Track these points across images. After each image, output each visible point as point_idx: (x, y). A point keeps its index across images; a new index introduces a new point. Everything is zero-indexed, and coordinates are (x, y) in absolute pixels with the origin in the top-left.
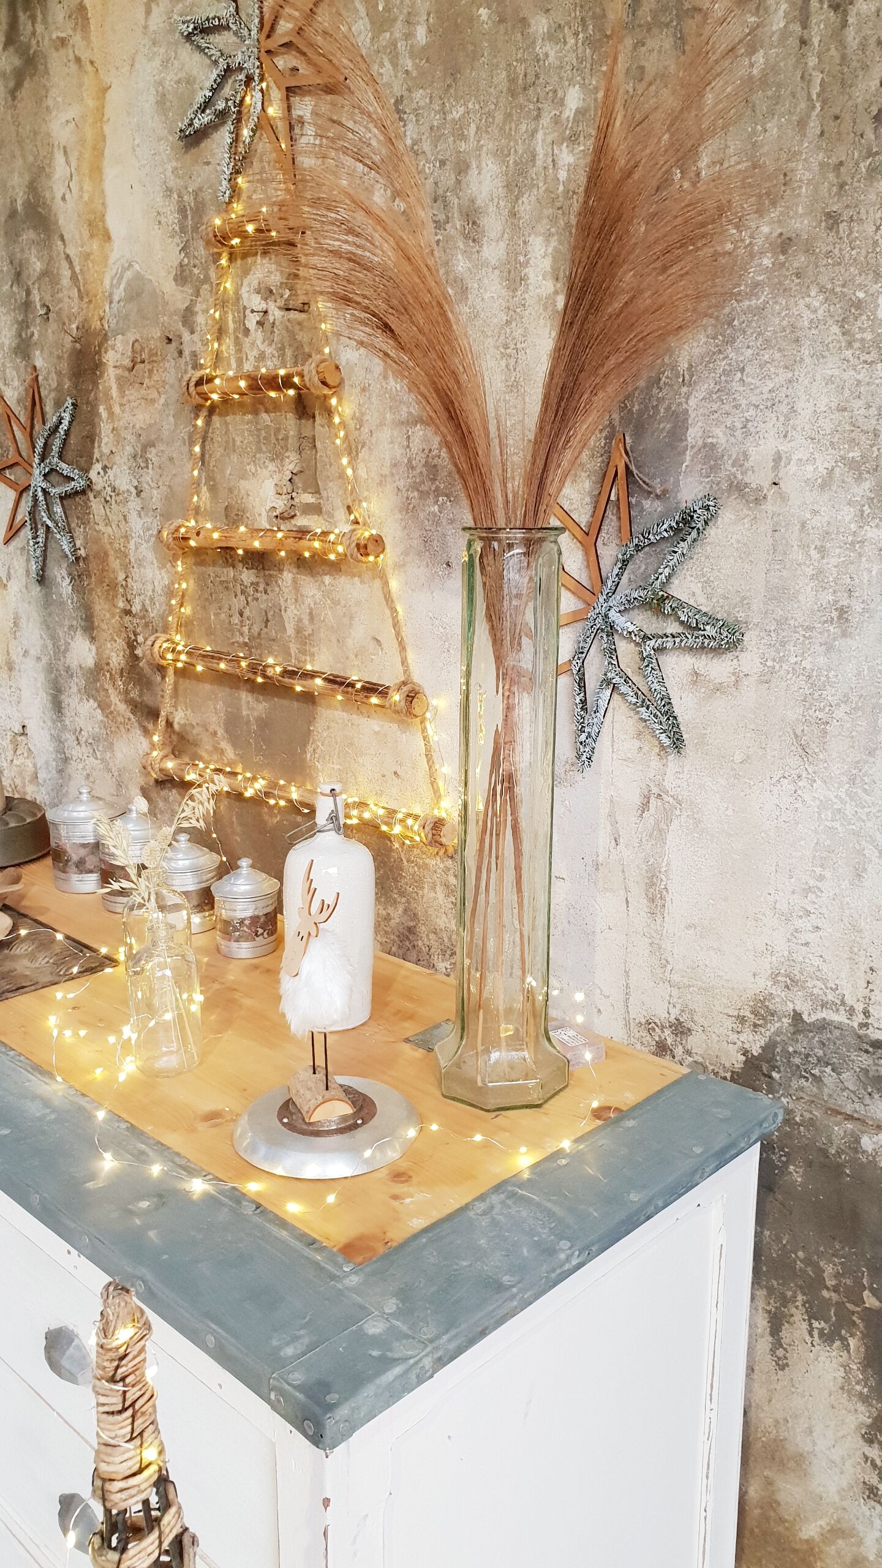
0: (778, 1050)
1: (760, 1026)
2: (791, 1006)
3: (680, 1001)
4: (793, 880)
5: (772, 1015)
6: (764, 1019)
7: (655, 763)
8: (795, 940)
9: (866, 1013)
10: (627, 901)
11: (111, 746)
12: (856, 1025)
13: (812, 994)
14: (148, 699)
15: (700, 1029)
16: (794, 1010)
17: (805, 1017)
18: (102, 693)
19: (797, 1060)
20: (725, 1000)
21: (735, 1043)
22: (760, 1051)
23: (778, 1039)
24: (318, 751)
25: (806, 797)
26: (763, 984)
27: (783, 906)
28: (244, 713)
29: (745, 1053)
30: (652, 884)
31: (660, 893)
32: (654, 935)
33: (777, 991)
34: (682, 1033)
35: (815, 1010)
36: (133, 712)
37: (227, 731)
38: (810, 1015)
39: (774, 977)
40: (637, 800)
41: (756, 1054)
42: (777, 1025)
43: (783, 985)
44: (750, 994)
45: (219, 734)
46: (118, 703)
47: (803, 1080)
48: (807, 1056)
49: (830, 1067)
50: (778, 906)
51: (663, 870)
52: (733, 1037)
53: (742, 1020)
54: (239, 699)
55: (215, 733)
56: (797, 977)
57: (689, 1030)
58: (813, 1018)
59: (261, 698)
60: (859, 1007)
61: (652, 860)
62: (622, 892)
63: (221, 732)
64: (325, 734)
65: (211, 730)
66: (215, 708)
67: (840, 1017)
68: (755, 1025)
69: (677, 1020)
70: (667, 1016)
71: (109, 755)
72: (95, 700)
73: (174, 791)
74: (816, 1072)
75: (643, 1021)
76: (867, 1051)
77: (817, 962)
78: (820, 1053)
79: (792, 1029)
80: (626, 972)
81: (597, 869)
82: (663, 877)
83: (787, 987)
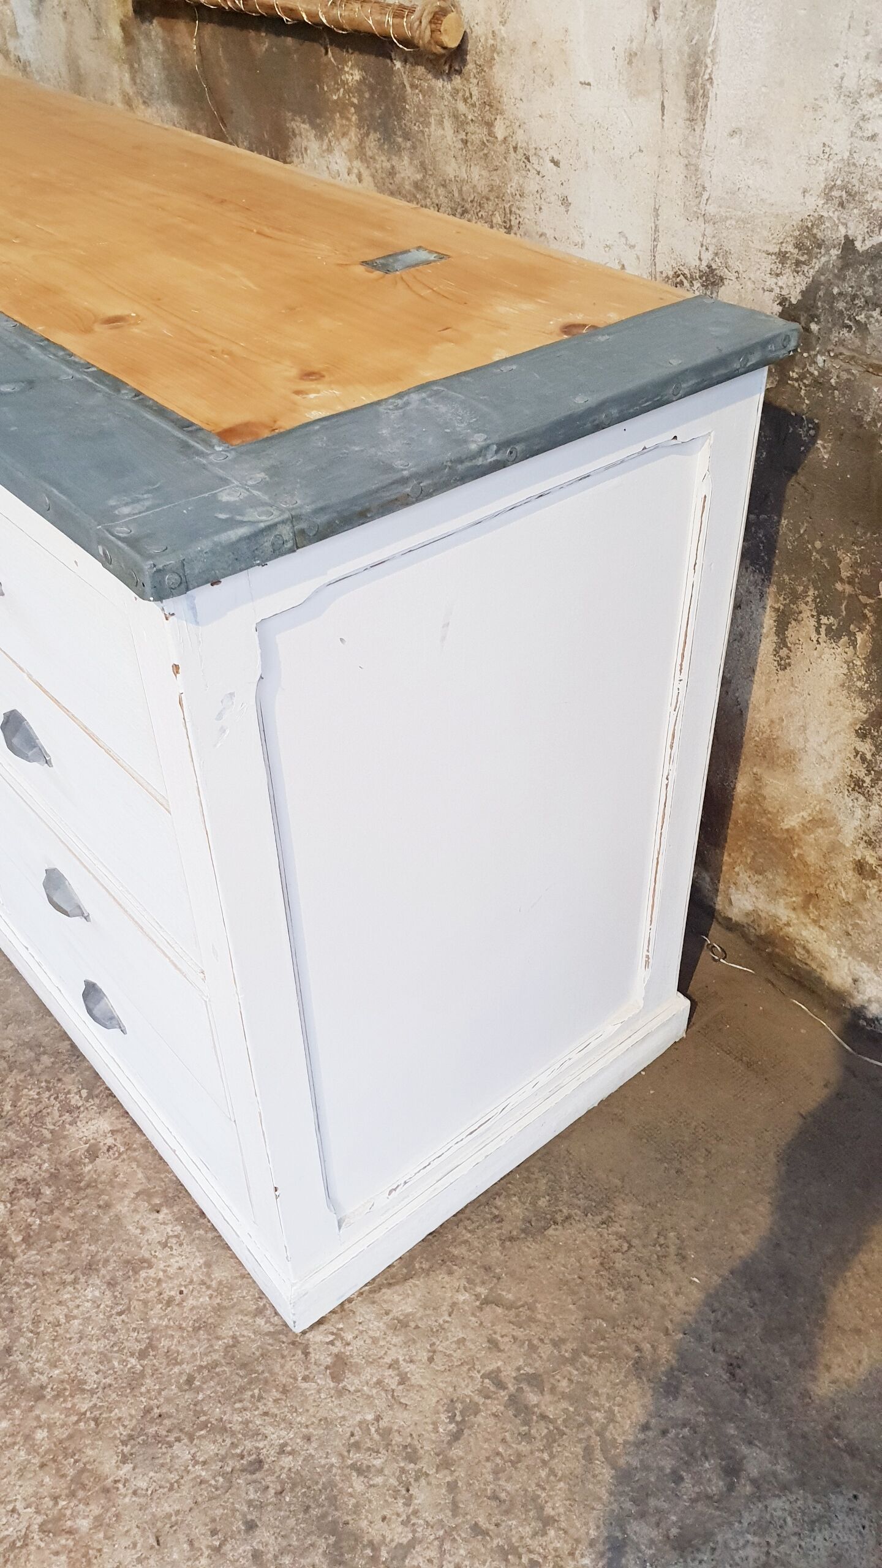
0: (821, 293)
1: (804, 263)
2: (843, 231)
3: (714, 241)
4: (868, 39)
5: (819, 247)
6: (809, 252)
8: (859, 134)
10: (663, 106)
13: (870, 211)
15: (733, 276)
16: (846, 237)
17: (858, 244)
19: (841, 305)
20: (765, 233)
21: (771, 291)
22: (800, 298)
23: (823, 278)
26: (814, 203)
27: (850, 83)
29: (783, 301)
30: (695, 75)
31: (703, 87)
32: (692, 151)
33: (830, 213)
34: (713, 284)
35: (870, 233)
38: (864, 240)
39: (827, 194)
41: (794, 302)
42: (823, 259)
43: (836, 201)
44: (796, 220)
47: (845, 330)
48: (854, 297)
49: (878, 310)
50: (845, 83)
51: (709, 49)
52: (771, 281)
53: (783, 257)
56: (856, 189)
57: (722, 279)
58: (868, 244)
61: (697, 37)
62: (658, 95)
68: (798, 263)
69: (709, 267)
70: (697, 263)
74: (861, 318)
75: (671, 274)
78: (869, 291)
79: (839, 263)
80: (656, 210)
81: (630, 63)
82: (708, 61)
83: (842, 204)
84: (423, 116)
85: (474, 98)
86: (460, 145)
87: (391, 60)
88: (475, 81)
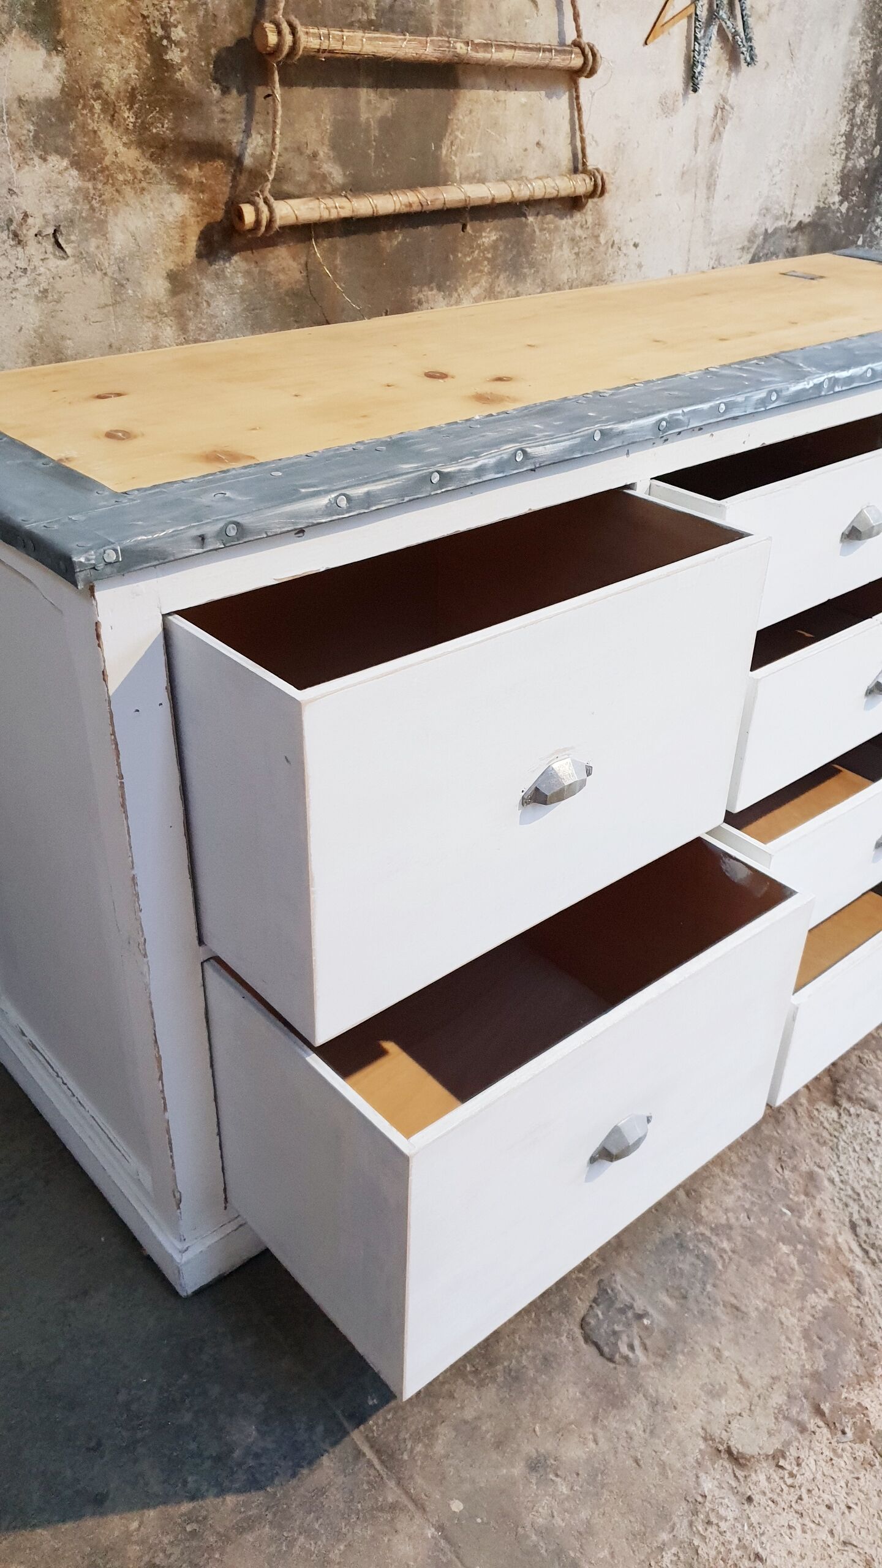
3: (715, 252)
4: (778, 143)
5: (757, 236)
6: (754, 241)
7: (724, 81)
8: (773, 182)
9: (792, 214)
10: (696, 194)
11: (100, 228)
12: (787, 223)
13: (775, 213)
14: (192, 129)
16: (766, 228)
17: (770, 231)
18: (80, 139)
20: (737, 239)
23: (757, 250)
24: (458, 141)
25: (789, 85)
26: (755, 218)
28: (364, 117)
30: (712, 175)
31: (715, 179)
32: (706, 212)
33: (760, 221)
35: (773, 223)
36: (153, 158)
37: (333, 147)
39: (760, 212)
40: (711, 113)
42: (757, 243)
44: (749, 228)
45: (321, 154)
46: (121, 149)
48: (767, 254)
50: (770, 163)
51: (719, 161)
54: (357, 99)
55: (315, 155)
56: (770, 205)
58: (773, 228)
59: (387, 90)
60: (789, 212)
61: (714, 157)
62: (693, 190)
63: (323, 151)
64: (466, 120)
65: (309, 152)
66: (318, 120)
67: (781, 223)
71: (93, 243)
72: (62, 152)
73: (235, 258)
76: (789, 237)
77: (778, 193)
78: (772, 249)
79: (763, 240)
80: (689, 250)
81: (682, 177)
82: (717, 168)
83: (764, 216)
84: (548, 247)
85: (589, 223)
86: (574, 257)
87: (526, 217)
88: (590, 213)
